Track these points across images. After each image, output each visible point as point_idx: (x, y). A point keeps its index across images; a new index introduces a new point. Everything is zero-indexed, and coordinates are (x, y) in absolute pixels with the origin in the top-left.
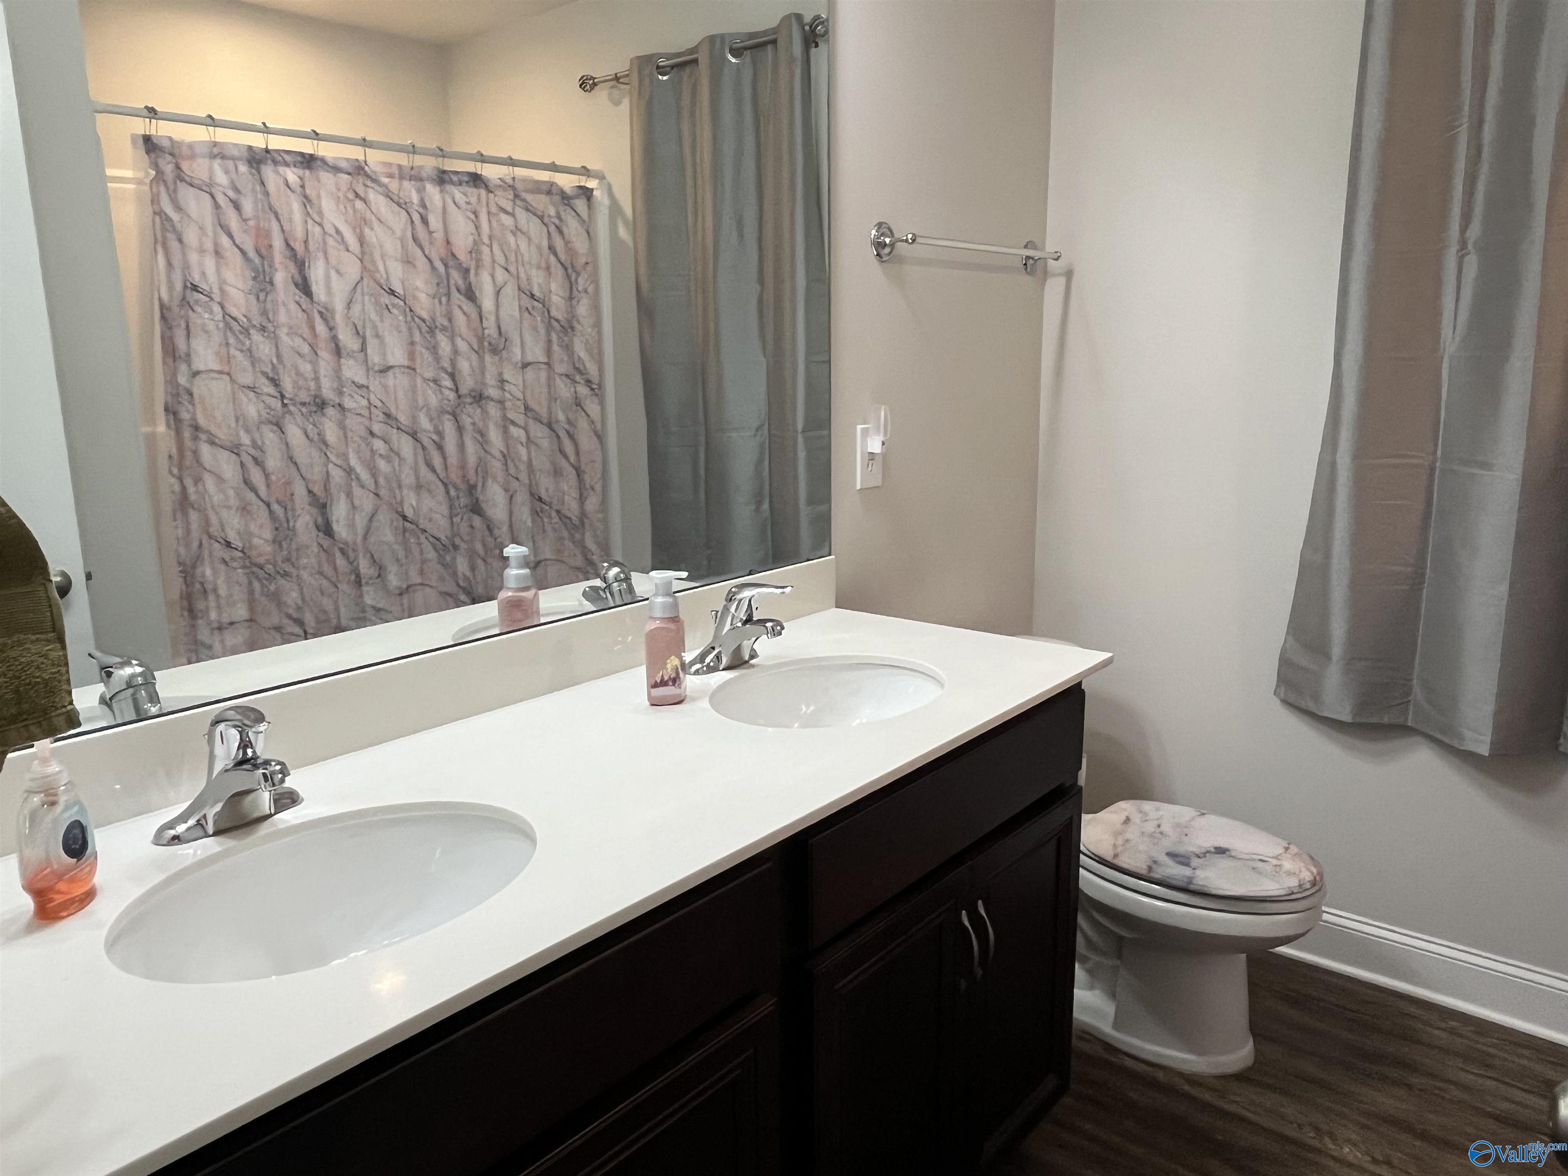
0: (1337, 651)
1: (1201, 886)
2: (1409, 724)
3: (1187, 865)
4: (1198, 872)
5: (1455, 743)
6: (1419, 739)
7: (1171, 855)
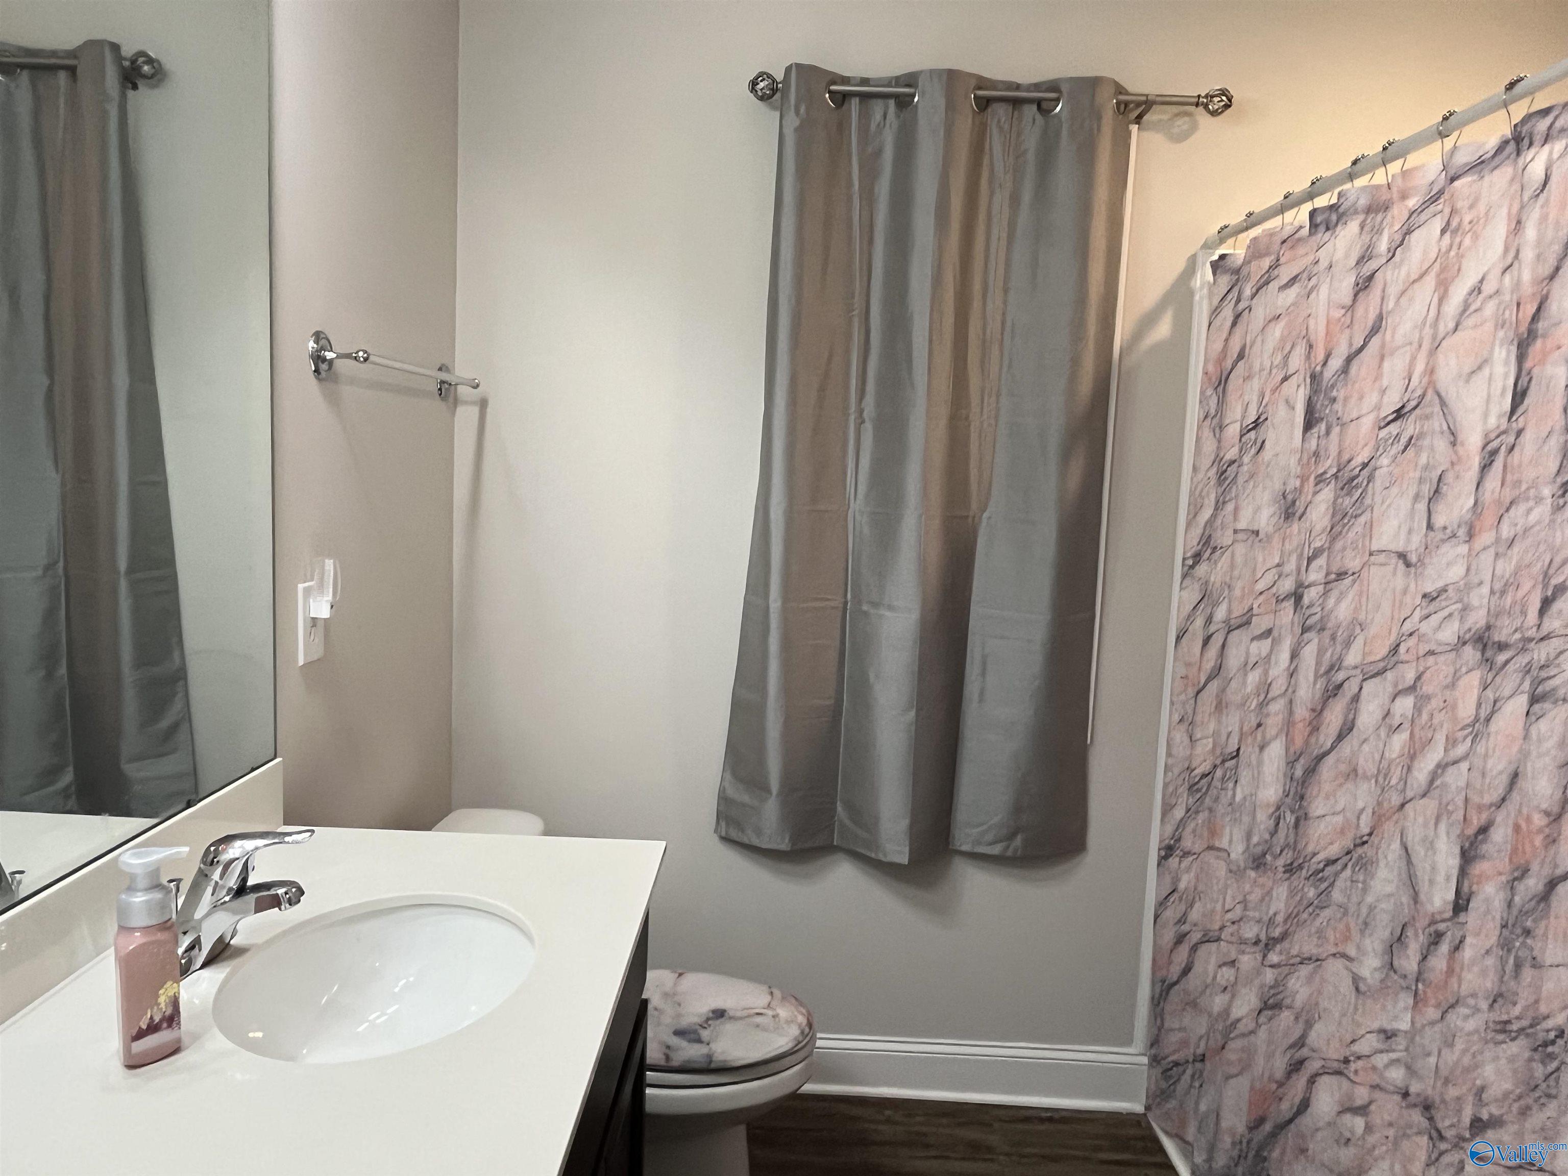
0: (775, 784)
1: (721, 1061)
2: (835, 843)
3: (699, 1041)
4: (713, 1046)
5: (881, 857)
6: (840, 856)
7: (679, 1033)
